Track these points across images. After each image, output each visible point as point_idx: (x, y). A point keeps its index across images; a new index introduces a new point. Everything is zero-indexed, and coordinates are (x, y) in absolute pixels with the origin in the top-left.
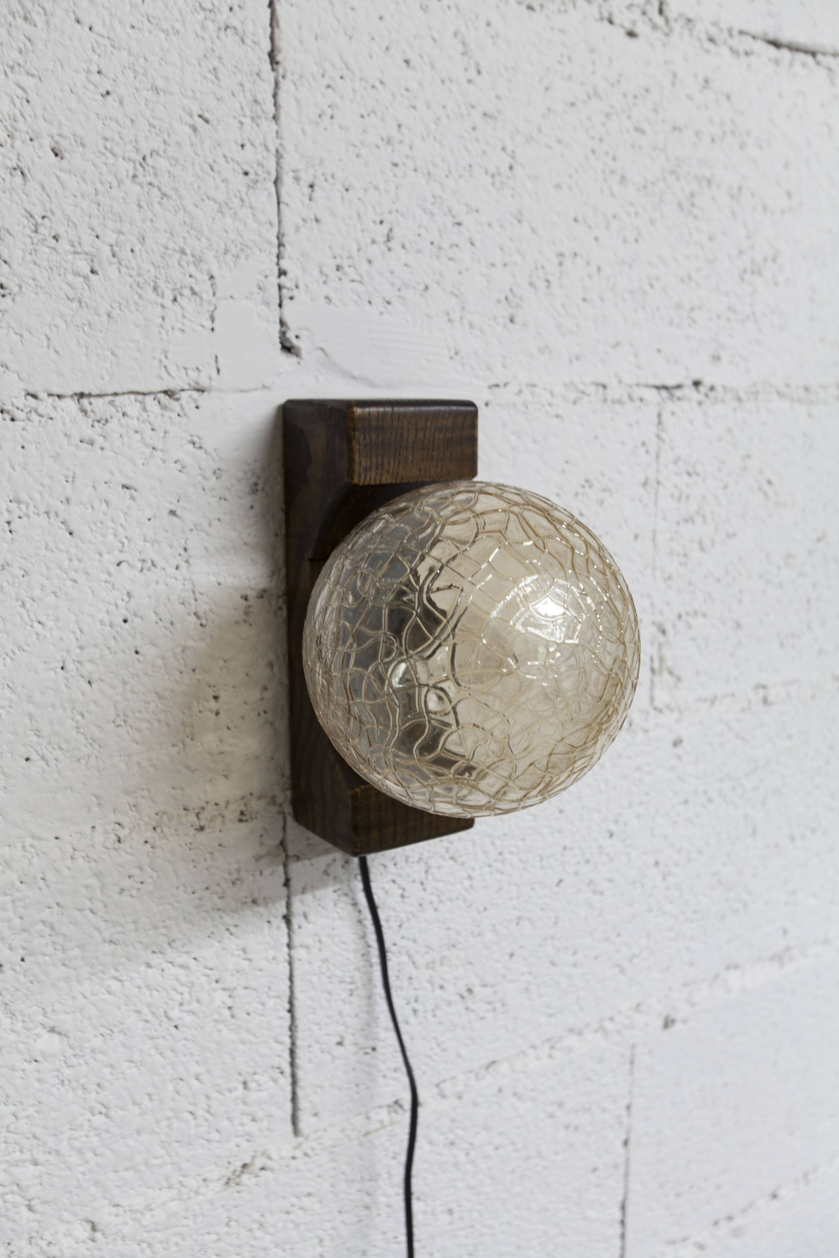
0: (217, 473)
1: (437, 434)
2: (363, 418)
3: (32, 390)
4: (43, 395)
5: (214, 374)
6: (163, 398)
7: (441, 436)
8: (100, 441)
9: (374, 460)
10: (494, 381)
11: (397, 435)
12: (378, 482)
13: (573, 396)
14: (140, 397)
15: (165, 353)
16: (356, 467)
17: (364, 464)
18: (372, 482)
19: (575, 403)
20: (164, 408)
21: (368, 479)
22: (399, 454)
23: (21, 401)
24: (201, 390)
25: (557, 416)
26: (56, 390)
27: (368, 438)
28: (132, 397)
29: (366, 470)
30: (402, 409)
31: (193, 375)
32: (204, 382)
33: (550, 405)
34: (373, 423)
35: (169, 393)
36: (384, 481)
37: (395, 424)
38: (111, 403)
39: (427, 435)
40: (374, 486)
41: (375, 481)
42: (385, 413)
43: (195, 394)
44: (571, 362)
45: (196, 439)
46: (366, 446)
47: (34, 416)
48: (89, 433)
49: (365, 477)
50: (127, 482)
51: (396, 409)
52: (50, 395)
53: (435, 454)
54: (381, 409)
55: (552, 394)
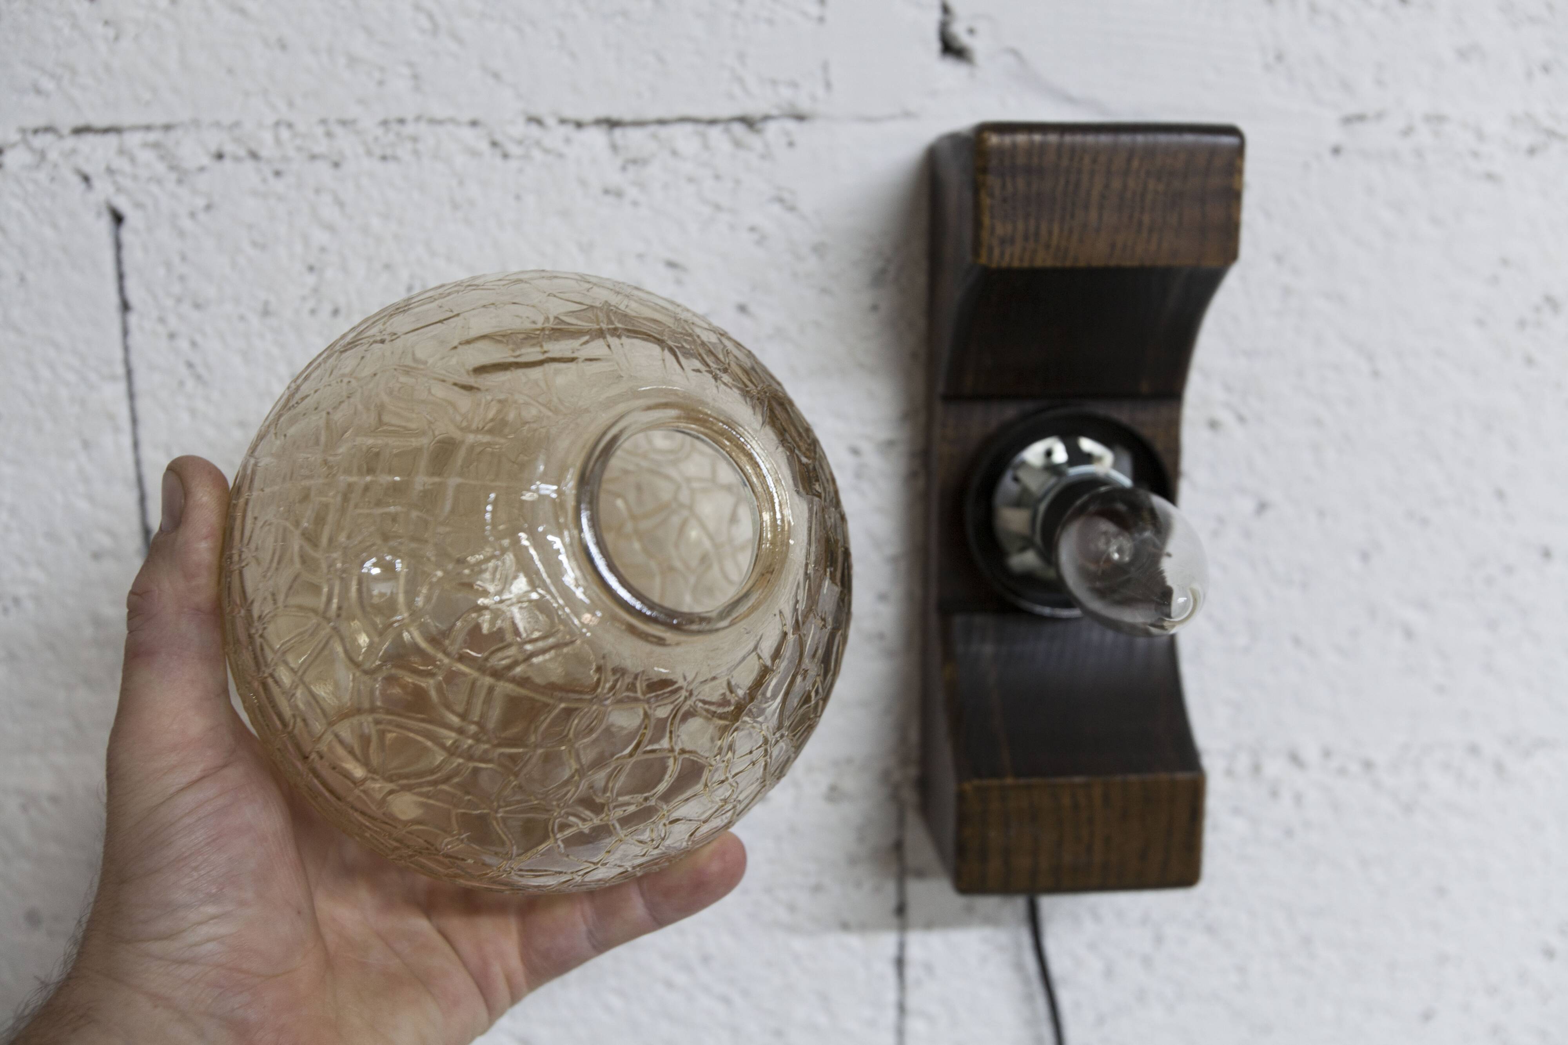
0: (819, 249)
1: (1151, 184)
2: (1001, 151)
3: (535, 111)
4: (551, 121)
5: (820, 92)
6: (738, 129)
7: (1161, 188)
8: (632, 192)
9: (1020, 226)
10: (1352, 108)
11: (1067, 182)
12: (1026, 264)
13: (1525, 139)
14: (701, 128)
15: (741, 57)
16: (985, 235)
17: (1000, 230)
18: (1016, 264)
19: (1532, 151)
20: (738, 144)
21: (1007, 258)
22: (1073, 216)
23: (520, 129)
24: (800, 118)
25: (1490, 177)
26: (570, 113)
27: (1009, 185)
28: (689, 128)
29: (1003, 241)
30: (1078, 138)
31: (786, 93)
32: (804, 105)
33: (1475, 155)
34: (1021, 160)
35: (748, 122)
36: (1039, 263)
37: (1065, 162)
38: (654, 136)
39: (1131, 183)
40: (1021, 272)
41: (1021, 260)
42: (1043, 146)
43: (791, 125)
44: (1529, 75)
45: (786, 195)
46: (1005, 200)
47: (537, 154)
48: (616, 179)
49: (1002, 254)
50: (673, 257)
51: (1068, 139)
52: (563, 121)
53: (1146, 219)
54: (1037, 138)
55: (1480, 135)
